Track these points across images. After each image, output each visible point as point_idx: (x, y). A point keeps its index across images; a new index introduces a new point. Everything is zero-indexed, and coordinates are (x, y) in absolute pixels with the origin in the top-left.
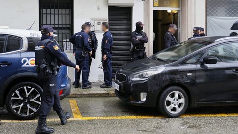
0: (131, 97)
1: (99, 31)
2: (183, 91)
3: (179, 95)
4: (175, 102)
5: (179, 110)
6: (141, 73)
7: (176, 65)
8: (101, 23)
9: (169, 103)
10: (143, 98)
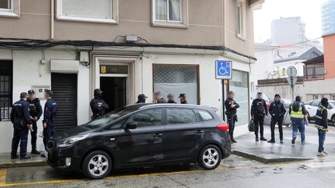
0: (59, 162)
1: (42, 99)
2: (106, 154)
3: (102, 159)
4: (99, 165)
5: (102, 173)
6: (67, 139)
7: (101, 131)
8: (43, 89)
9: (92, 167)
10: (68, 163)
